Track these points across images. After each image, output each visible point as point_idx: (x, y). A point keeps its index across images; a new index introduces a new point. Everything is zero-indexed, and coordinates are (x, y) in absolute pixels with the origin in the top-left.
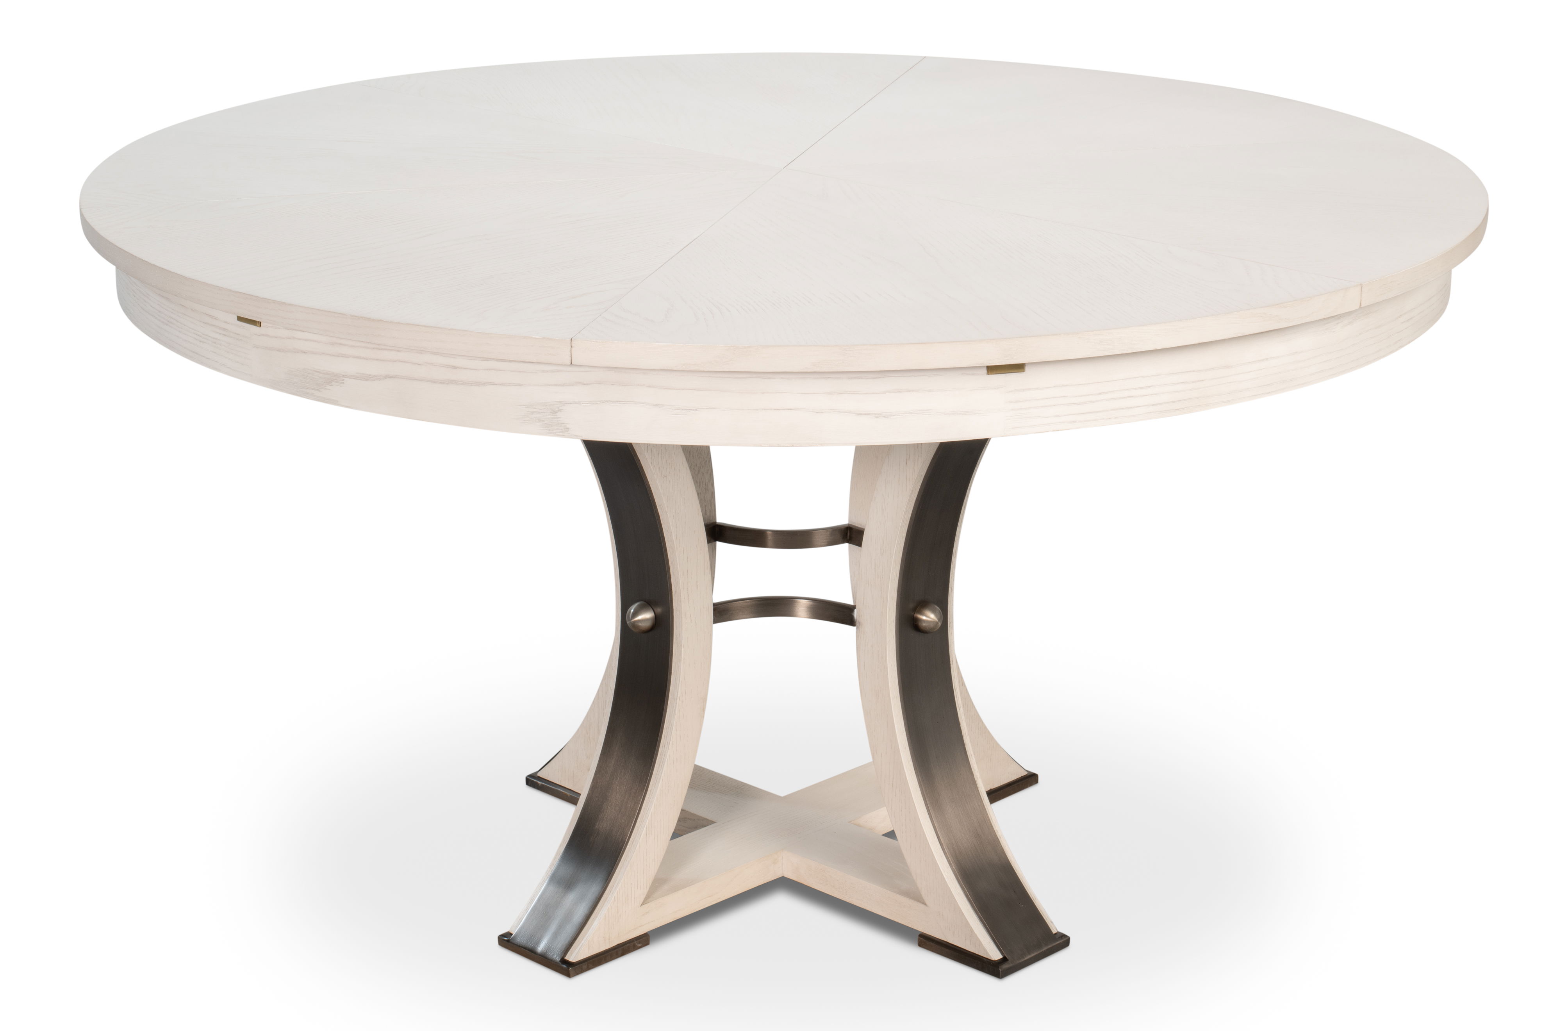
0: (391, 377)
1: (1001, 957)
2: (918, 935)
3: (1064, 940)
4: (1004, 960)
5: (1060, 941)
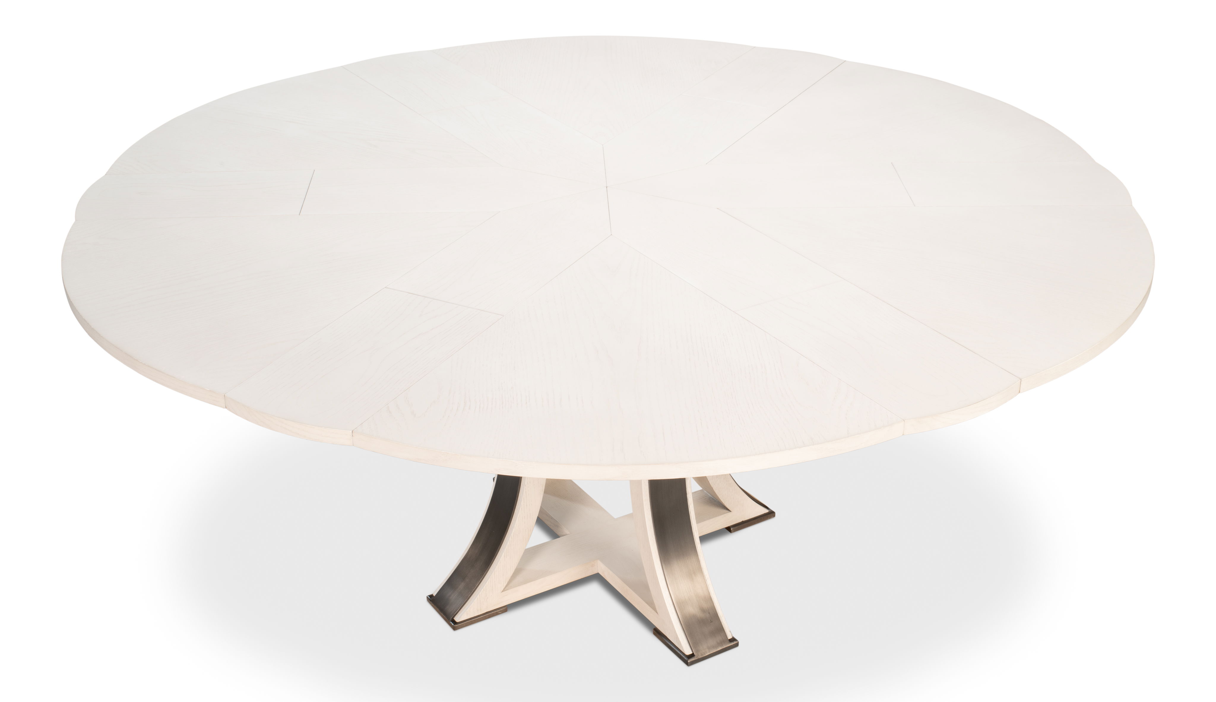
1: (691, 653)
2: (654, 628)
3: (735, 643)
4: (692, 655)
5: (732, 644)
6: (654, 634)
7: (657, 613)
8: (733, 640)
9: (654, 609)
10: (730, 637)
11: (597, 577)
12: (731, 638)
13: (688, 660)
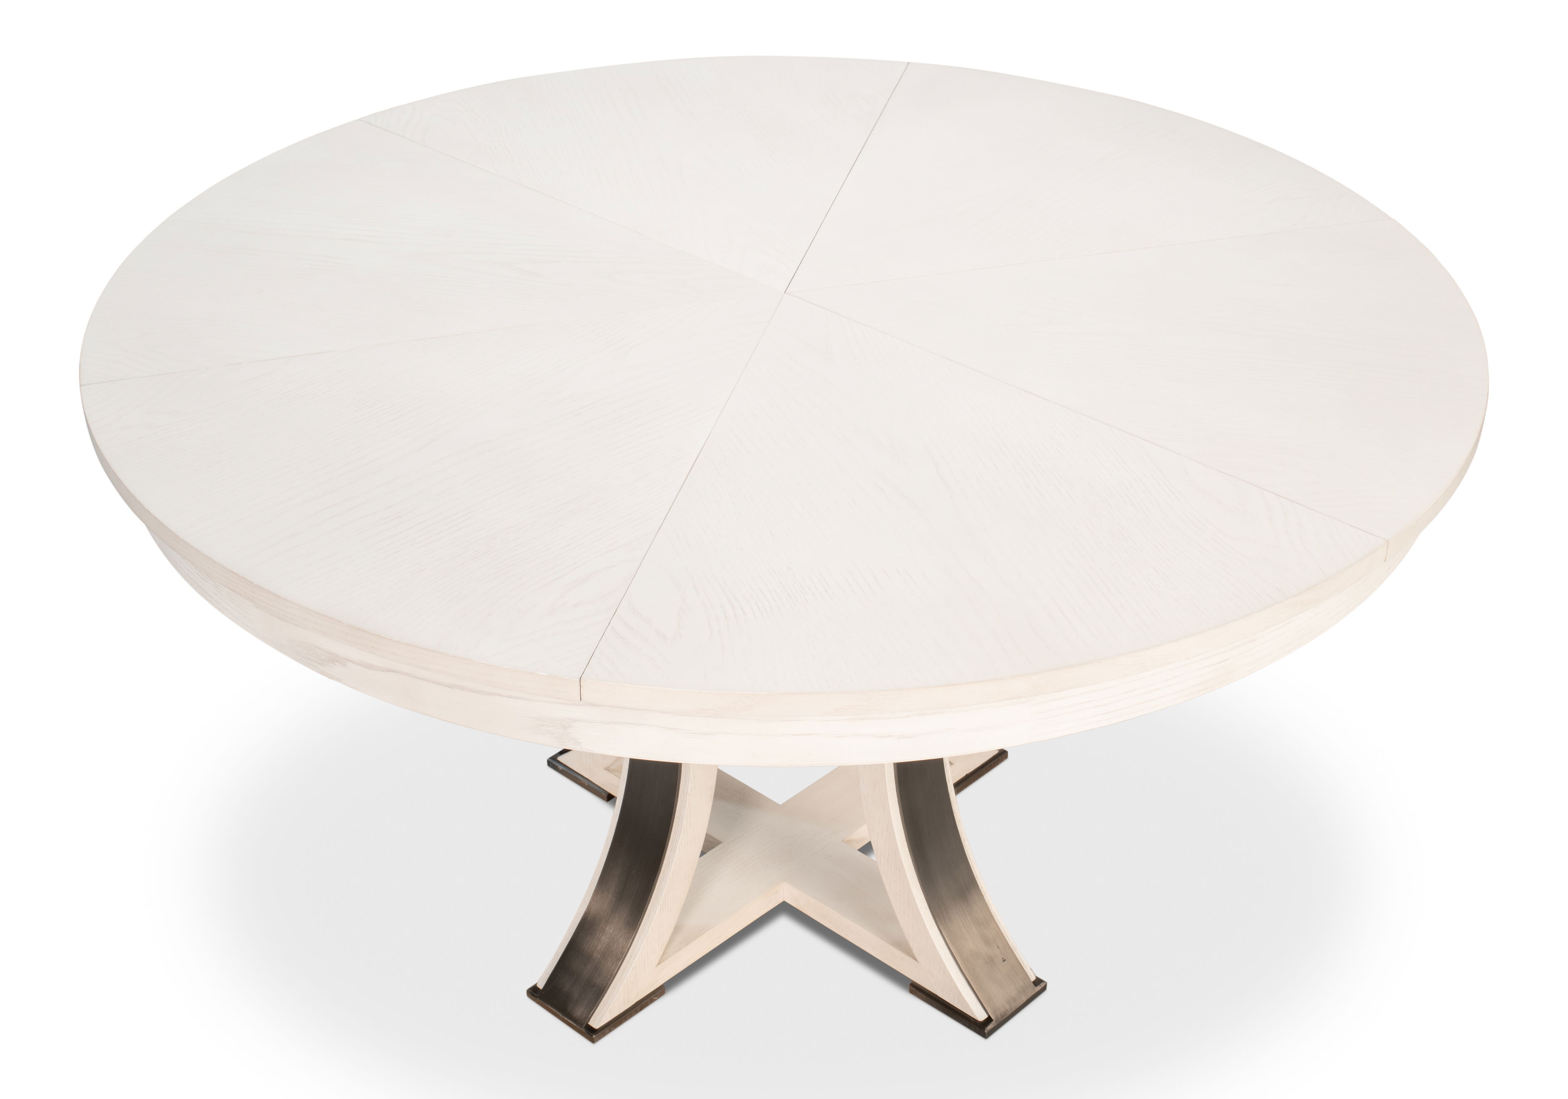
0: (394, 671)
1: (987, 1016)
2: (910, 983)
3: (1042, 985)
4: (989, 1020)
5: (1038, 988)
6: (911, 992)
7: (916, 960)
8: (1038, 982)
9: (909, 953)
10: (1033, 979)
11: (784, 909)
12: (1035, 978)
13: (982, 1028)
